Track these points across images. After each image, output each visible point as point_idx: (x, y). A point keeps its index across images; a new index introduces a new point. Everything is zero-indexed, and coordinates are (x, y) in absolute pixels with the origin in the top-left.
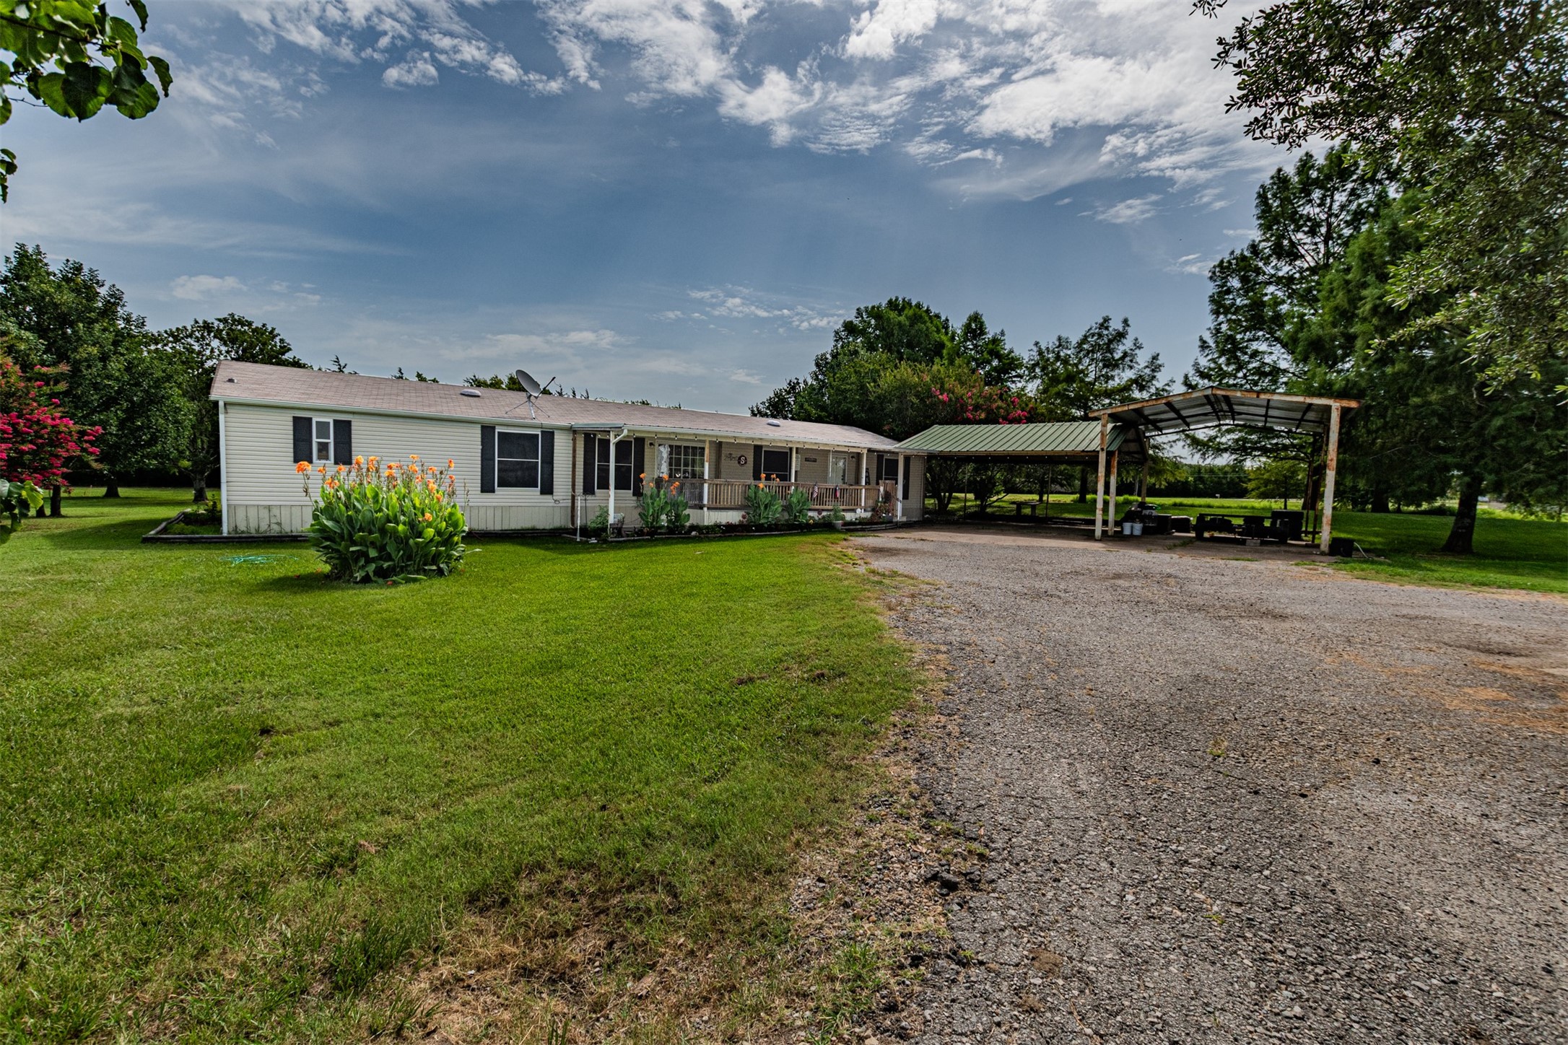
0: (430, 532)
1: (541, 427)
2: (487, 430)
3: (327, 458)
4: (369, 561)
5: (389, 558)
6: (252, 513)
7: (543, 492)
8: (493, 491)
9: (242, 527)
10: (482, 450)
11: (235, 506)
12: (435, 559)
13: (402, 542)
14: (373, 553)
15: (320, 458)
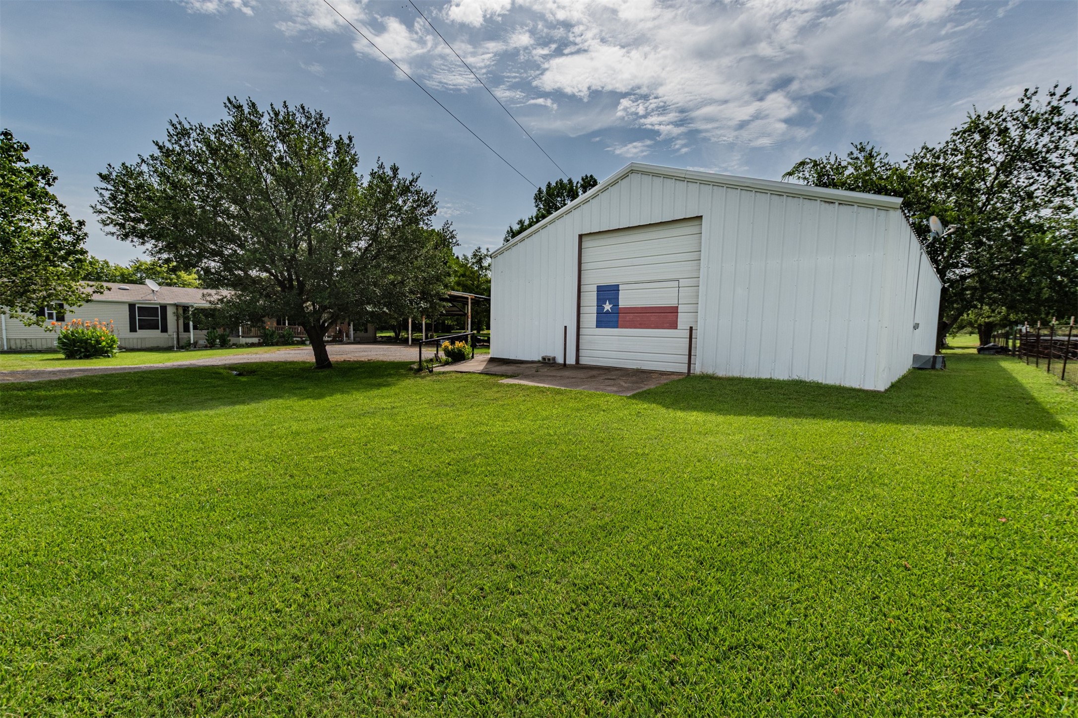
0: (104, 343)
1: (160, 304)
2: (132, 306)
3: (52, 319)
4: (81, 352)
5: (89, 351)
6: (18, 342)
7: (162, 331)
8: (136, 331)
9: (14, 347)
10: (130, 315)
11: (10, 339)
12: (107, 352)
13: (94, 347)
14: (83, 350)
15: (49, 319)
